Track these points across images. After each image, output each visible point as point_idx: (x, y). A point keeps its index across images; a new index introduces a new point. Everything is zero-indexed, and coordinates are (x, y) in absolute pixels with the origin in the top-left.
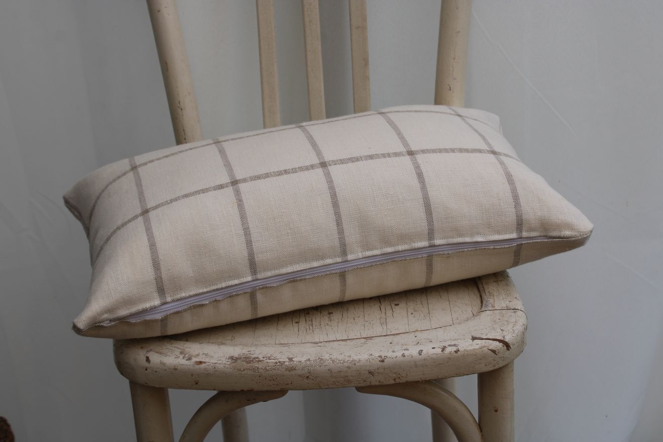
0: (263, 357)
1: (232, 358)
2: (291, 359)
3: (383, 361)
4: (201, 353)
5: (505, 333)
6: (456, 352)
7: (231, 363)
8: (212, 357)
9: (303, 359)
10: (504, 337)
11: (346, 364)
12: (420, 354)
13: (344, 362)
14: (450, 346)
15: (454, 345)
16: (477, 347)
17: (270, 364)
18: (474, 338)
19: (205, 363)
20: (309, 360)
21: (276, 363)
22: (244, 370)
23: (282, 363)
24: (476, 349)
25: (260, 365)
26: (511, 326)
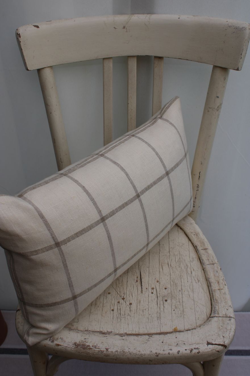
0: (92, 346)
1: (75, 344)
2: (107, 349)
3: (158, 356)
4: (59, 338)
5: (225, 339)
6: (198, 353)
7: (75, 348)
8: (65, 342)
9: (114, 351)
10: (224, 343)
11: (137, 356)
12: (178, 353)
13: (136, 355)
14: (195, 349)
15: (197, 348)
16: (210, 350)
17: (96, 352)
18: (208, 344)
19: (61, 345)
20: (117, 351)
21: (99, 351)
22: (81, 353)
23: (102, 352)
24: (209, 352)
25: (90, 351)
26: (228, 332)
